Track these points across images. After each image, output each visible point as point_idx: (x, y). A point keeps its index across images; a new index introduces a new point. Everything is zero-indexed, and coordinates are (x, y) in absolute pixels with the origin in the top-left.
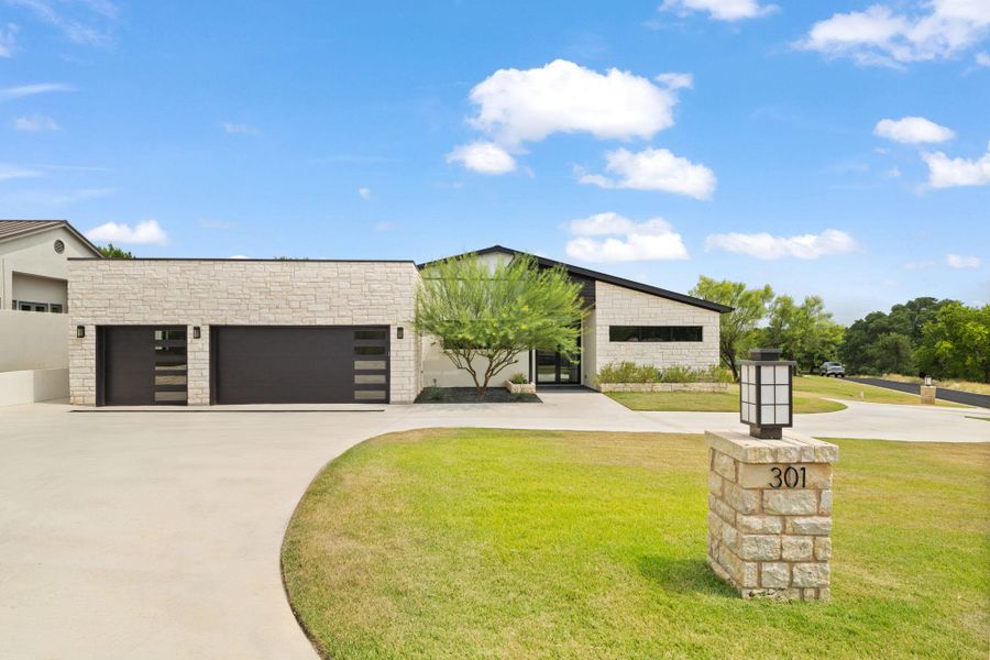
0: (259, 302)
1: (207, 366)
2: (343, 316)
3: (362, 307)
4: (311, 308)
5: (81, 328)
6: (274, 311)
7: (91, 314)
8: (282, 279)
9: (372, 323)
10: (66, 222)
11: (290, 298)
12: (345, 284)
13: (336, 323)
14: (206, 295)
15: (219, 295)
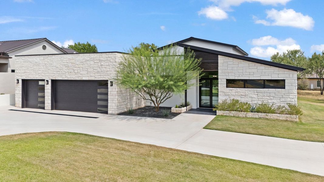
0: (65, 71)
1: (50, 95)
2: (91, 76)
3: (98, 72)
4: (81, 73)
5: (18, 80)
6: (69, 74)
7: (20, 75)
8: (72, 61)
9: (102, 79)
10: (46, 38)
11: (75, 69)
12: (92, 63)
13: (90, 79)
14: (50, 68)
15: (53, 68)
